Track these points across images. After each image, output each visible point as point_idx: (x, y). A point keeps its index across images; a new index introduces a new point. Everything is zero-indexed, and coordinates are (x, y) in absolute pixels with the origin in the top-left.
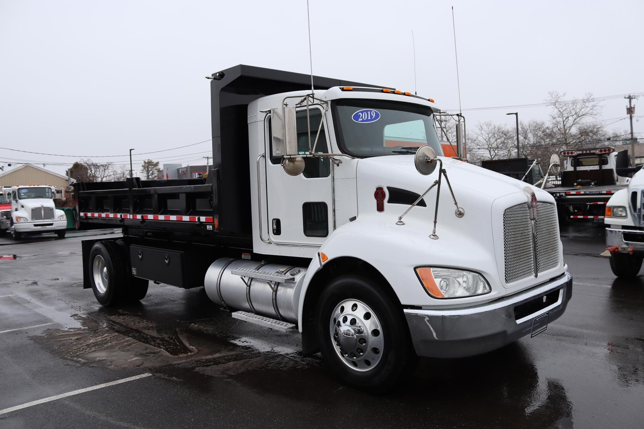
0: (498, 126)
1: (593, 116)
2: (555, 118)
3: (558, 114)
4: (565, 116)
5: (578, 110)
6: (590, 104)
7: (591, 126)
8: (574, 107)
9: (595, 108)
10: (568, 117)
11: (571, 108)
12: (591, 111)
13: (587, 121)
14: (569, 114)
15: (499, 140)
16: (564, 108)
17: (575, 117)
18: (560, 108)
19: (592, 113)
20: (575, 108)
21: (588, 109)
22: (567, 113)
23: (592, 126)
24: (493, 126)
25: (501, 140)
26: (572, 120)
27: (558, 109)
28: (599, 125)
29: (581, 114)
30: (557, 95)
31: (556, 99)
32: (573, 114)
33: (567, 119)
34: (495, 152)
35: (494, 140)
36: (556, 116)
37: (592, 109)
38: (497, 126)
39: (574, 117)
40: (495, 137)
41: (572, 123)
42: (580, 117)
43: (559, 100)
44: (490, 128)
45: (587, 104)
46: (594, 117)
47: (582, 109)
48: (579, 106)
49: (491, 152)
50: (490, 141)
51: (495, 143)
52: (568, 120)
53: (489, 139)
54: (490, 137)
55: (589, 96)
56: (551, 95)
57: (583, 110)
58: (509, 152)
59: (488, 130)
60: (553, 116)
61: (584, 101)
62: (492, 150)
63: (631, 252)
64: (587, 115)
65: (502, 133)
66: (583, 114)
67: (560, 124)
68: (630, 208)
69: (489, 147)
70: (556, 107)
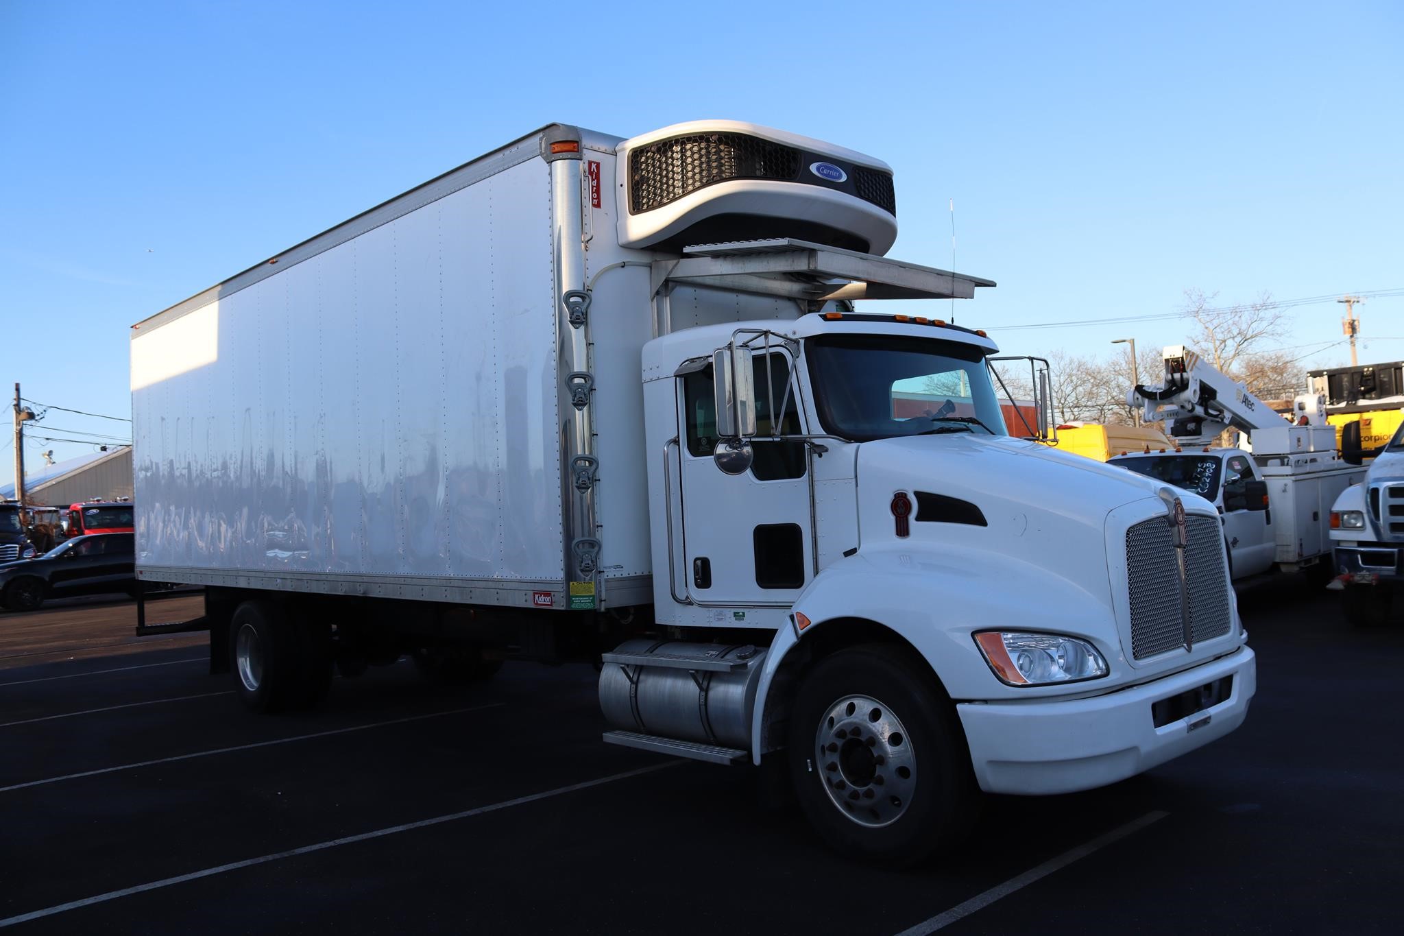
0: (1078, 359)
1: (1275, 338)
2: (1198, 343)
3: (1203, 334)
4: (1218, 338)
5: (1244, 327)
6: (1269, 314)
7: (1271, 358)
8: (1237, 318)
9: (1278, 321)
10: (1225, 341)
11: (1231, 322)
12: (1272, 326)
13: (1264, 349)
14: (1226, 333)
15: (1080, 389)
16: (1216, 322)
17: (1238, 339)
18: (1208, 322)
19: (1274, 332)
20: (1238, 321)
21: (1265, 323)
22: (1223, 333)
23: (1274, 357)
24: (1067, 360)
25: (1084, 389)
26: (1233, 346)
27: (1204, 324)
28: (1287, 357)
29: (1251, 334)
30: (1201, 296)
31: (1197, 304)
32: (1235, 334)
33: (1223, 344)
34: (1073, 414)
35: (1070, 388)
36: (1200, 338)
37: (1272, 323)
38: (1076, 360)
39: (1236, 339)
40: (1072, 381)
41: (1233, 352)
42: (1250, 341)
43: (1206, 306)
44: (1062, 364)
45: (1262, 314)
46: (1278, 338)
47: (1252, 323)
48: (1246, 317)
49: (1065, 413)
50: (1062, 391)
51: (1074, 394)
52: (1225, 346)
53: (1061, 386)
54: (1062, 381)
55: (1266, 297)
56: (1188, 295)
57: (1254, 325)
58: (1101, 412)
59: (1058, 368)
60: (1193, 337)
61: (1256, 308)
62: (1069, 410)
63: (1374, 581)
64: (1264, 335)
65: (1087, 373)
66: (1254, 333)
67: (1209, 355)
68: (1368, 512)
69: (1060, 402)
70: (1200, 320)
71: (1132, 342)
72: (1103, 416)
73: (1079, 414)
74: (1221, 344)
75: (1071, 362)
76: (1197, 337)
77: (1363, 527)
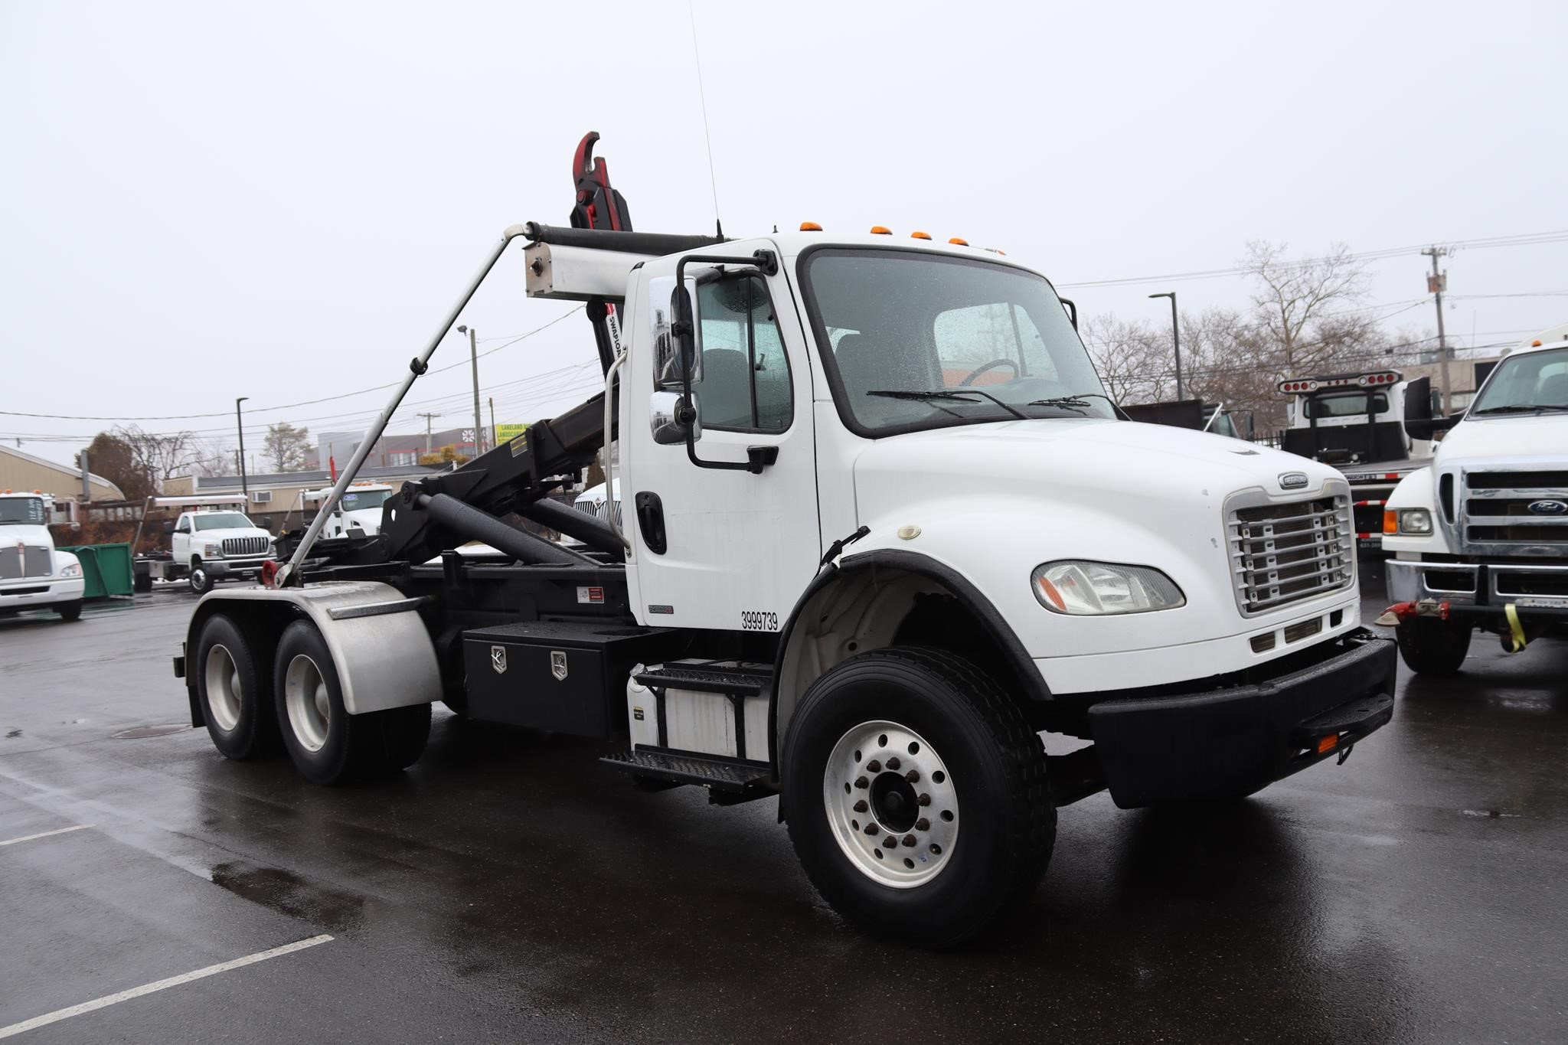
0: (1129, 325)
1: (1351, 298)
2: (1264, 303)
3: (1269, 294)
4: (1286, 298)
5: (1316, 285)
6: (1343, 270)
7: (1346, 321)
8: (1307, 276)
9: (1354, 279)
10: (1293, 302)
11: (1300, 280)
12: (1348, 284)
13: (1338, 310)
14: (1295, 293)
15: (1132, 359)
16: (1284, 280)
17: (1309, 299)
18: (1274, 279)
19: (1350, 291)
20: (1309, 280)
21: (1340, 281)
22: (1292, 292)
23: (1349, 321)
24: (1117, 326)
25: (1137, 359)
26: (1304, 308)
27: (1270, 281)
28: (1365, 319)
29: (1324, 294)
30: (1267, 249)
31: (1263, 259)
32: (1306, 293)
33: (1292, 305)
34: (1124, 388)
35: (1121, 358)
36: (1266, 298)
37: (1347, 281)
38: (1126, 325)
39: (1307, 299)
40: (1123, 351)
41: (1303, 315)
42: (1322, 301)
43: (1272, 261)
44: (1111, 330)
45: (1336, 270)
46: (1354, 298)
47: (1325, 281)
48: (1318, 273)
49: (1115, 386)
50: (1111, 362)
51: (1124, 365)
52: (1294, 307)
53: (1110, 355)
54: (1111, 351)
55: (1340, 251)
56: (1252, 248)
57: (1327, 283)
58: (1157, 386)
59: (1106, 334)
60: (1258, 297)
61: (1328, 263)
62: (1118, 382)
63: (1443, 614)
64: (1338, 294)
65: (1140, 341)
66: (1327, 292)
67: (1276, 318)
68: (1438, 511)
69: (1109, 374)
70: (1265, 277)
71: (1172, 296)
72: (1158, 390)
73: (1131, 387)
74: (1289, 305)
75: (1122, 327)
76: (1261, 296)
77: (1430, 532)
